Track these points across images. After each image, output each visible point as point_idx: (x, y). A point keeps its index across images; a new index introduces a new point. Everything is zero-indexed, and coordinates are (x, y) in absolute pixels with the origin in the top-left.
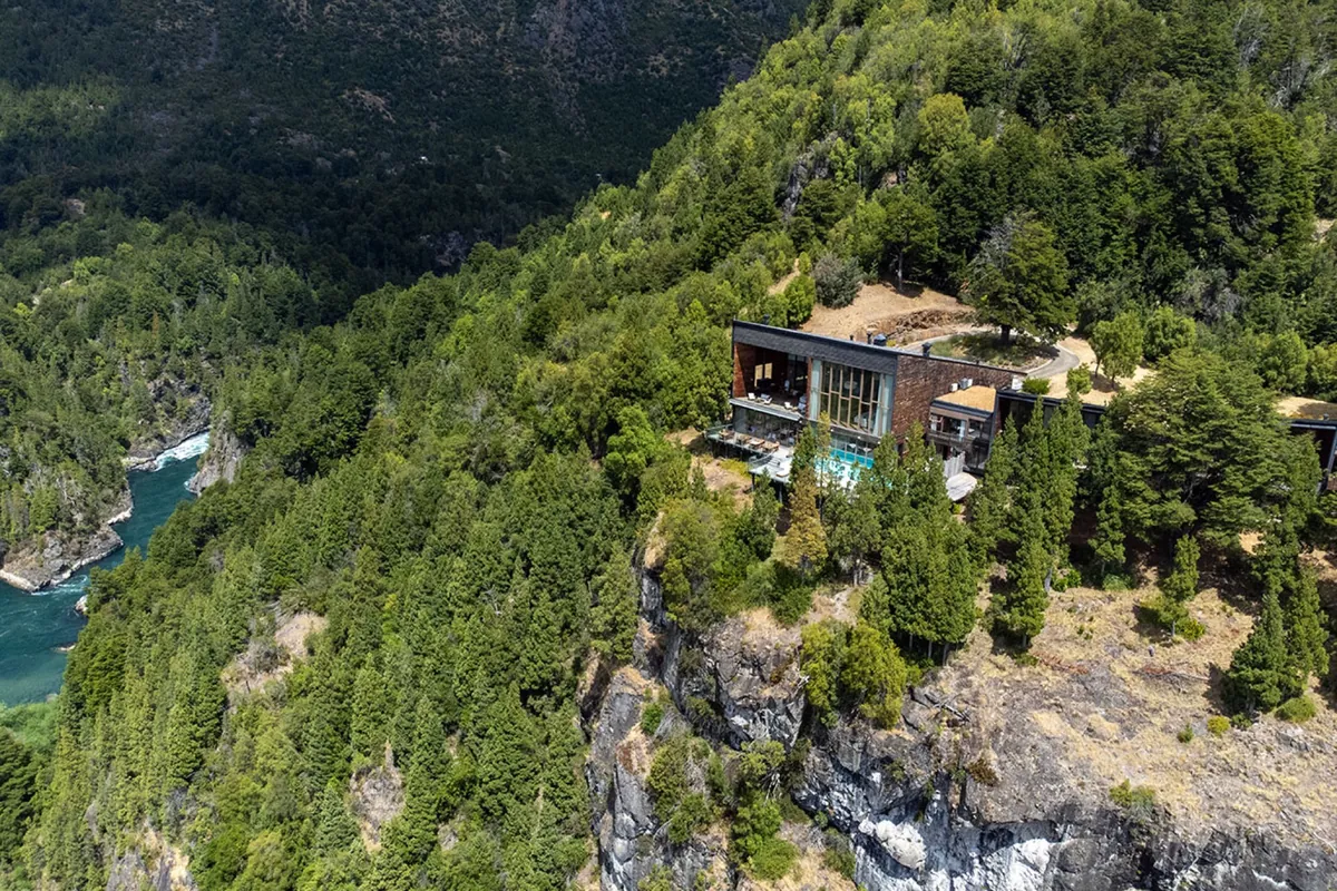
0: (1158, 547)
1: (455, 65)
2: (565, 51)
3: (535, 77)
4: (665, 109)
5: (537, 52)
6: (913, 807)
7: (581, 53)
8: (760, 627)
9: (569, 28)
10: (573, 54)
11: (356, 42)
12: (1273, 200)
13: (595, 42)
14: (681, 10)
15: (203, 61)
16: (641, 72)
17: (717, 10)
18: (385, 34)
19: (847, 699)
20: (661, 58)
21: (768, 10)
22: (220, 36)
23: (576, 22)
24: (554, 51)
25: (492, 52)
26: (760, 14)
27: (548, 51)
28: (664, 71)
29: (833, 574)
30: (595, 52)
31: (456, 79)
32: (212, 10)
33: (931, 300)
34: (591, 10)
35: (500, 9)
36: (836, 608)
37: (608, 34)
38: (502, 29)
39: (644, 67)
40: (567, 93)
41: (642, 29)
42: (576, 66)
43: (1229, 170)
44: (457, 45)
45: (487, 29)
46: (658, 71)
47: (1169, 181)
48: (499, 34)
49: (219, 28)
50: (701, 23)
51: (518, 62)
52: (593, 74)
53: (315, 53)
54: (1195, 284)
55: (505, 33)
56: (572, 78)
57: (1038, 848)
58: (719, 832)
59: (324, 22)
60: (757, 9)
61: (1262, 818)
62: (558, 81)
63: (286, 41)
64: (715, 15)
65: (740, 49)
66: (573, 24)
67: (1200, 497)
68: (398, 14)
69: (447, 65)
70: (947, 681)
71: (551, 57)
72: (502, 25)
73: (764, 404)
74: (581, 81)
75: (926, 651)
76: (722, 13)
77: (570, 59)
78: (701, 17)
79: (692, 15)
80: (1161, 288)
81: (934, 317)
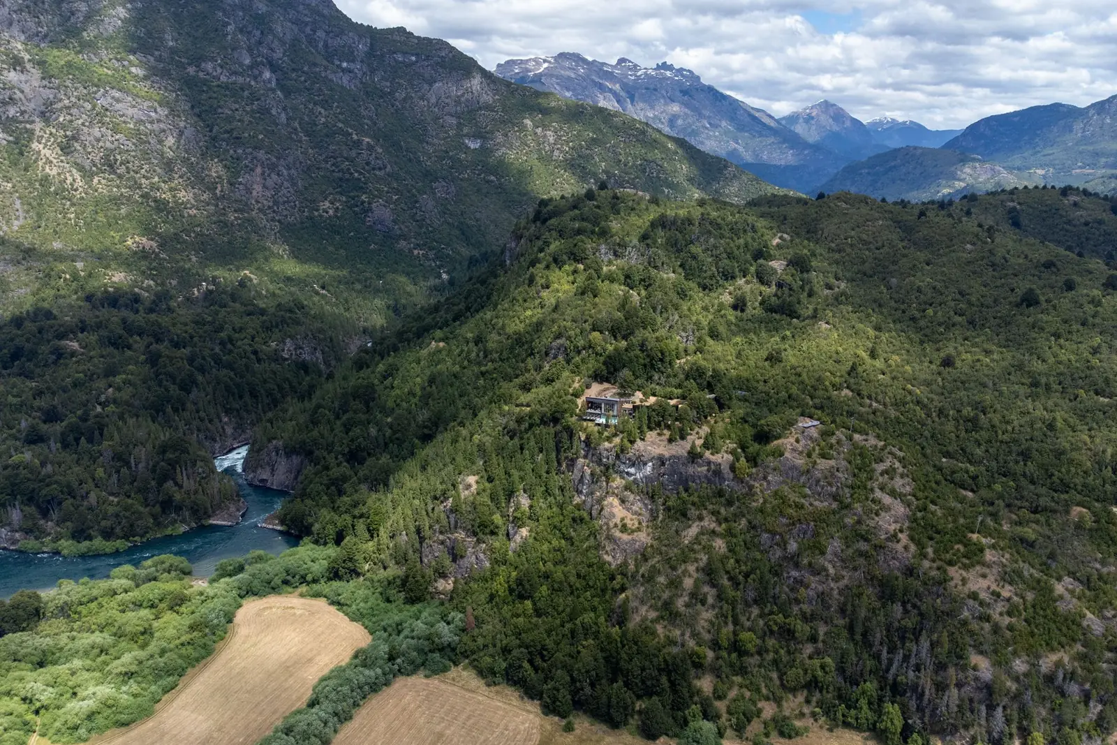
0: (658, 424)
1: (195, 216)
2: (265, 202)
3: (249, 220)
4: (338, 237)
5: (247, 203)
6: (633, 465)
7: (276, 203)
8: (607, 445)
9: (265, 187)
10: (271, 204)
11: (123, 204)
12: (668, 359)
13: (284, 195)
14: (333, 171)
15: (16, 223)
16: (316, 213)
17: (357, 171)
18: (142, 196)
19: (622, 451)
20: (327, 204)
21: (387, 170)
22: (22, 204)
23: (270, 183)
24: (257, 202)
25: (217, 206)
26: (383, 171)
27: (253, 202)
28: (331, 212)
29: (615, 435)
30: (285, 202)
31: (199, 225)
32: (10, 185)
33: (606, 385)
34: (278, 175)
35: (214, 175)
36: (617, 440)
37: (291, 190)
38: (219, 189)
39: (317, 210)
40: (272, 230)
41: (311, 185)
42: (274, 212)
43: (659, 354)
44: (193, 201)
45: (209, 189)
46: (327, 212)
47: (648, 356)
48: (218, 192)
49: (19, 198)
50: (348, 180)
51: (235, 211)
52: (286, 216)
53: (97, 213)
54: (656, 377)
55: (222, 191)
56: (273, 220)
57: (650, 464)
58: (603, 478)
59: (96, 191)
60: (380, 169)
61: (674, 453)
62: (264, 222)
63: (73, 205)
64: (356, 175)
65: (376, 196)
66: (267, 184)
67: (663, 417)
68: (147, 182)
69: (190, 216)
70: (636, 446)
71: (256, 207)
72: (219, 186)
73: (593, 411)
74: (279, 221)
75: (632, 442)
76: (360, 173)
77: (269, 207)
78: (347, 176)
79: (340, 175)
80: (650, 378)
81: (608, 389)
